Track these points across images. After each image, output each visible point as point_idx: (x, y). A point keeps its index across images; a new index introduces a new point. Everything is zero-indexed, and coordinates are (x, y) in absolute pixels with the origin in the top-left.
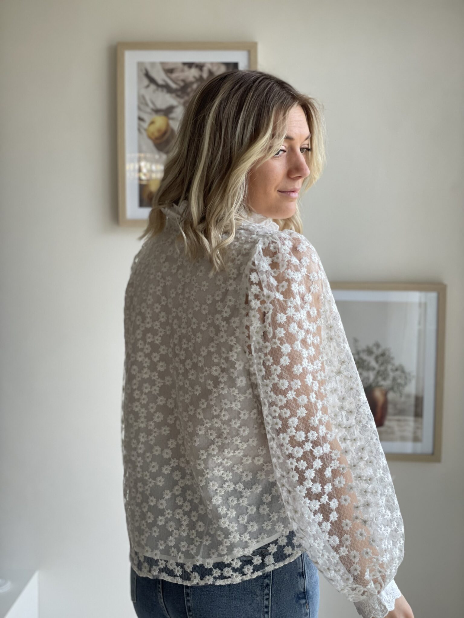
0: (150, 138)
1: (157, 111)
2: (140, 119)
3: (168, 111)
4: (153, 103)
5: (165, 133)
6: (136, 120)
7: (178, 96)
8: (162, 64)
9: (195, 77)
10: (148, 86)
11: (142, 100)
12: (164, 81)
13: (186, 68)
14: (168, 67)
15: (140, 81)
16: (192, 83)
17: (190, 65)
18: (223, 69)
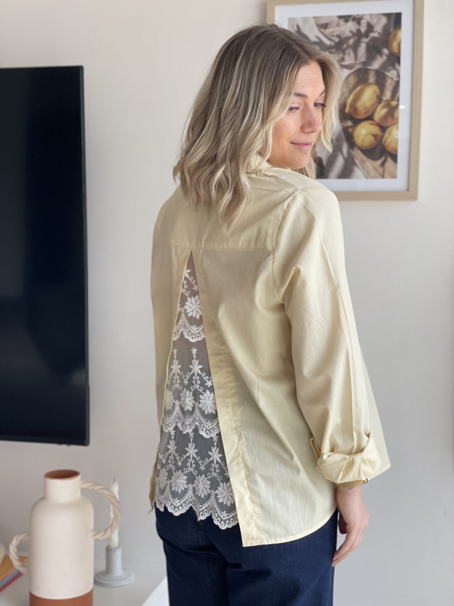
9: (351, 32)
12: (318, 37)
13: (342, 22)
14: (322, 22)
16: (348, 38)
17: (346, 18)
18: (384, 21)
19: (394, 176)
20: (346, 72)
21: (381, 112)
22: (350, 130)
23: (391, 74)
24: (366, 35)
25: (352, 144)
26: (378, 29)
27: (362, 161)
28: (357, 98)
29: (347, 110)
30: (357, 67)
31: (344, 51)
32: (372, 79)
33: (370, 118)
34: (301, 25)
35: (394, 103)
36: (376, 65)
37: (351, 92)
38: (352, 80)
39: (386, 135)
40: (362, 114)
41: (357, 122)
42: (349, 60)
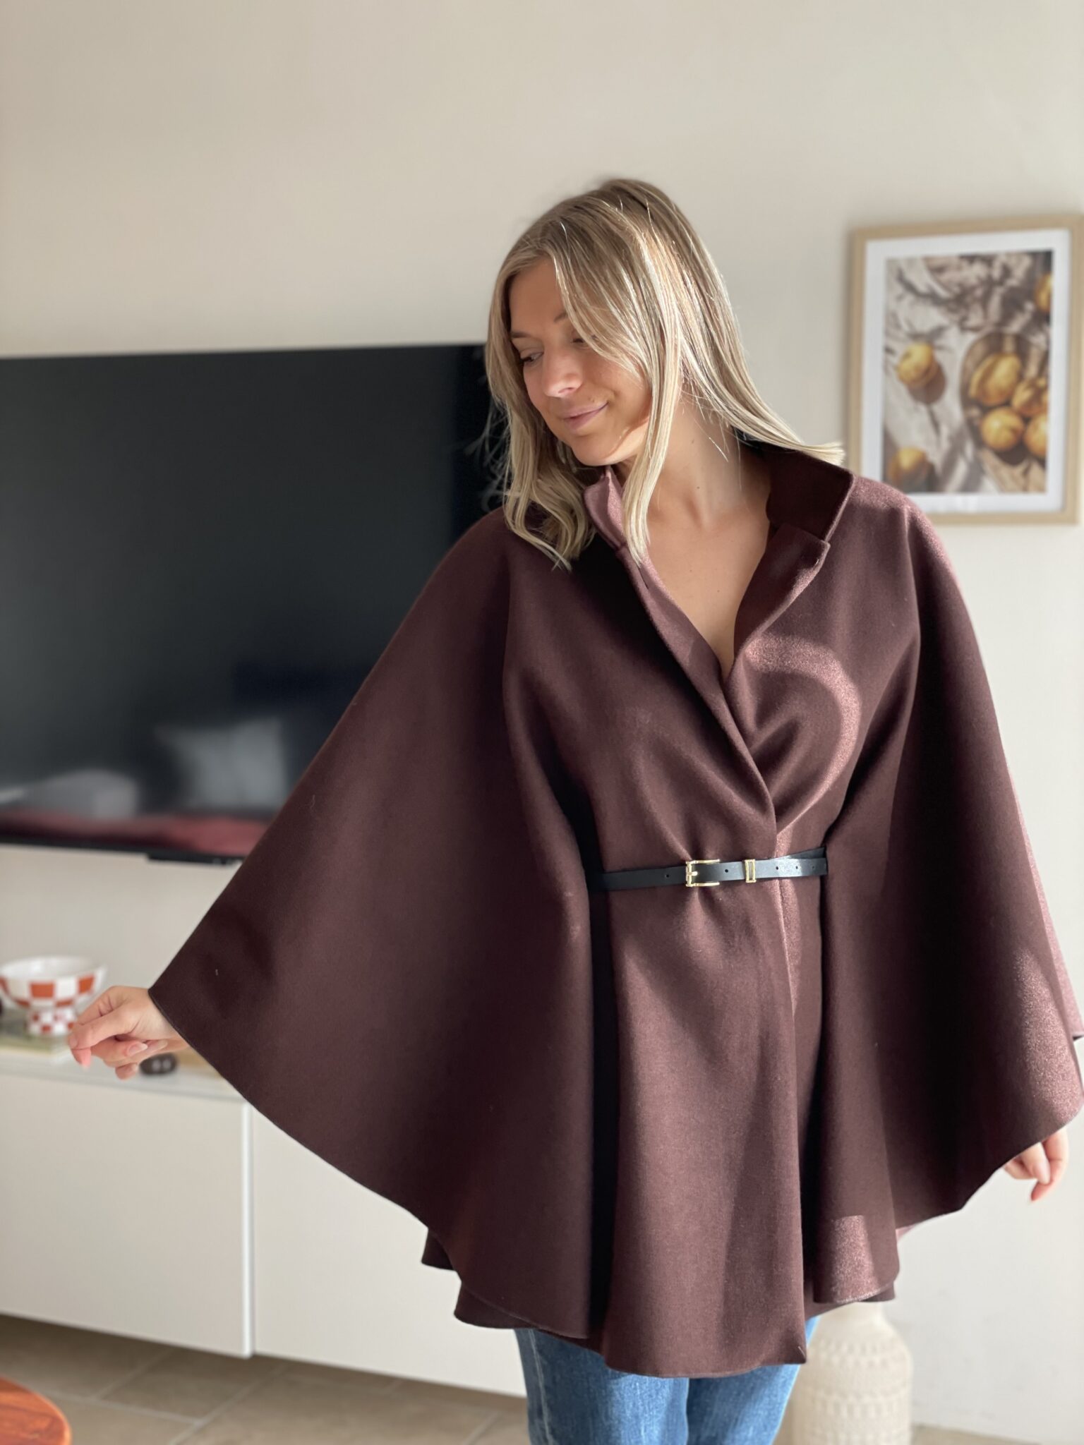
0: (902, 379)
1: (916, 337)
2: (888, 350)
3: (931, 338)
4: (910, 324)
5: (927, 371)
6: (880, 354)
7: (952, 311)
8: (927, 259)
9: (979, 278)
10: (900, 298)
11: (892, 320)
12: (929, 287)
13: (965, 264)
14: (937, 263)
15: (889, 287)
16: (973, 288)
17: (971, 259)
18: (1027, 262)
19: (1041, 489)
20: (971, 338)
21: (1022, 396)
22: (976, 423)
23: (1038, 340)
24: (1001, 282)
25: (980, 443)
26: (1019, 273)
27: (995, 469)
28: (988, 374)
29: (973, 391)
30: (989, 329)
31: (967, 307)
32: (1009, 346)
33: (1007, 404)
34: (904, 266)
35: (1041, 383)
36: (1015, 326)
37: (978, 364)
38: (980, 350)
39: (1031, 429)
40: (994, 399)
41: (986, 410)
42: (975, 319)
